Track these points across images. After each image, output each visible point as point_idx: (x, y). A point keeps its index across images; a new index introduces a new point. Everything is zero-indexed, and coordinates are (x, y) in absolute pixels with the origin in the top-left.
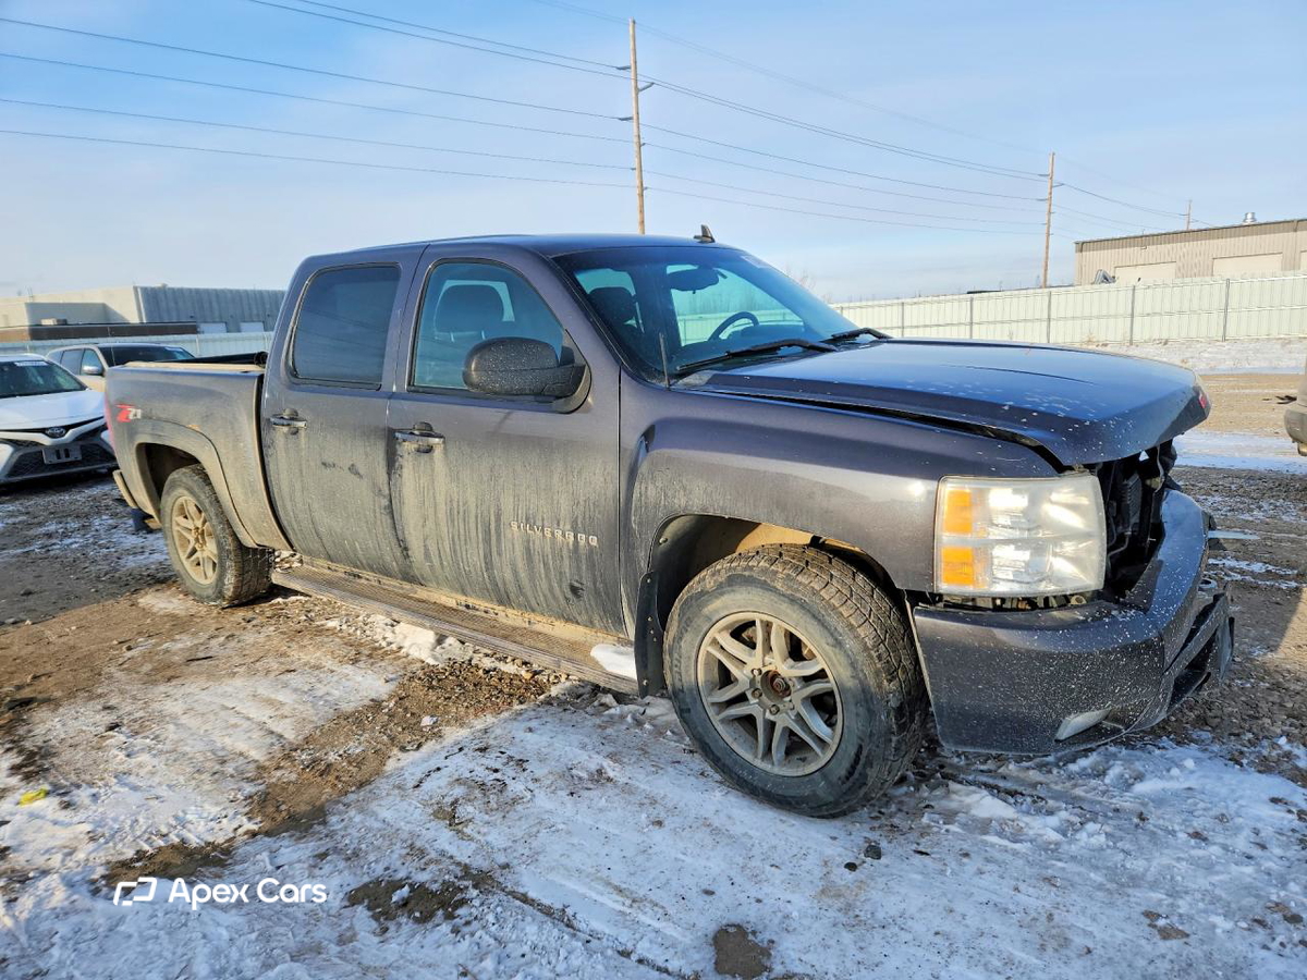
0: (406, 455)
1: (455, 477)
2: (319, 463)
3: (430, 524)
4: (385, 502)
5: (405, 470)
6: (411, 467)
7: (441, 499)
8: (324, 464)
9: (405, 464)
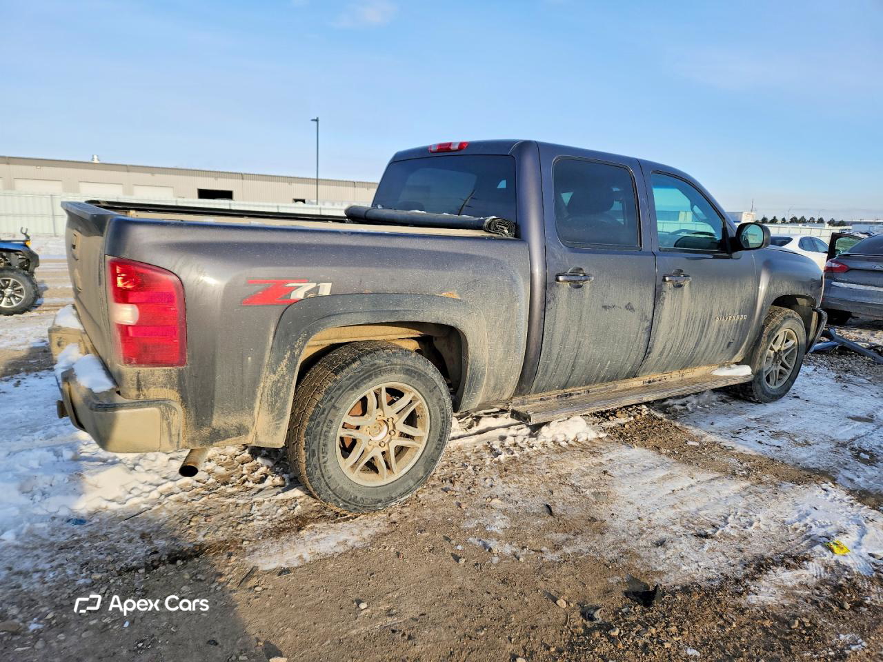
0: (668, 291)
1: (693, 298)
2: (600, 307)
3: (674, 331)
4: (647, 324)
5: (666, 300)
6: (670, 299)
7: (684, 314)
8: (605, 307)
9: (667, 296)
